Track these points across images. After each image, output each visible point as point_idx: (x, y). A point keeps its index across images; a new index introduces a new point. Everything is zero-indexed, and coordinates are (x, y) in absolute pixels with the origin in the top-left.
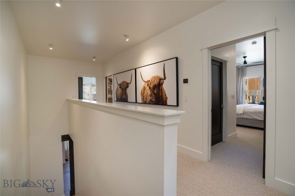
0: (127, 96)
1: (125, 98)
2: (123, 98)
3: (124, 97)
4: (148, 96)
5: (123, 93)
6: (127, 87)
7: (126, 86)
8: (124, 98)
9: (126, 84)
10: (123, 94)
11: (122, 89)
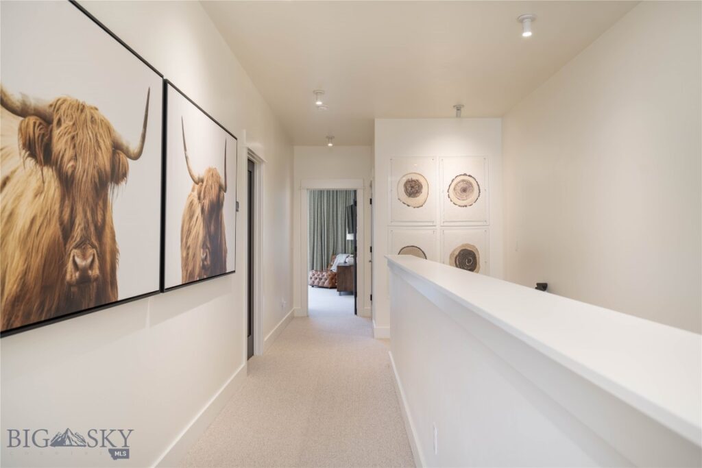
0: (114, 252)
1: (95, 272)
2: (71, 275)
3: (78, 260)
4: (198, 248)
5: (67, 230)
6: (117, 174)
7: (104, 160)
8: (84, 279)
9: (106, 144)
10: (78, 233)
11: (67, 182)
